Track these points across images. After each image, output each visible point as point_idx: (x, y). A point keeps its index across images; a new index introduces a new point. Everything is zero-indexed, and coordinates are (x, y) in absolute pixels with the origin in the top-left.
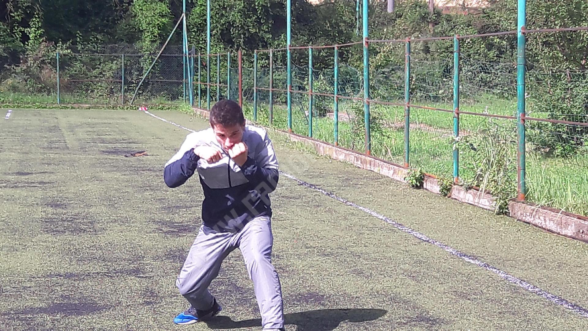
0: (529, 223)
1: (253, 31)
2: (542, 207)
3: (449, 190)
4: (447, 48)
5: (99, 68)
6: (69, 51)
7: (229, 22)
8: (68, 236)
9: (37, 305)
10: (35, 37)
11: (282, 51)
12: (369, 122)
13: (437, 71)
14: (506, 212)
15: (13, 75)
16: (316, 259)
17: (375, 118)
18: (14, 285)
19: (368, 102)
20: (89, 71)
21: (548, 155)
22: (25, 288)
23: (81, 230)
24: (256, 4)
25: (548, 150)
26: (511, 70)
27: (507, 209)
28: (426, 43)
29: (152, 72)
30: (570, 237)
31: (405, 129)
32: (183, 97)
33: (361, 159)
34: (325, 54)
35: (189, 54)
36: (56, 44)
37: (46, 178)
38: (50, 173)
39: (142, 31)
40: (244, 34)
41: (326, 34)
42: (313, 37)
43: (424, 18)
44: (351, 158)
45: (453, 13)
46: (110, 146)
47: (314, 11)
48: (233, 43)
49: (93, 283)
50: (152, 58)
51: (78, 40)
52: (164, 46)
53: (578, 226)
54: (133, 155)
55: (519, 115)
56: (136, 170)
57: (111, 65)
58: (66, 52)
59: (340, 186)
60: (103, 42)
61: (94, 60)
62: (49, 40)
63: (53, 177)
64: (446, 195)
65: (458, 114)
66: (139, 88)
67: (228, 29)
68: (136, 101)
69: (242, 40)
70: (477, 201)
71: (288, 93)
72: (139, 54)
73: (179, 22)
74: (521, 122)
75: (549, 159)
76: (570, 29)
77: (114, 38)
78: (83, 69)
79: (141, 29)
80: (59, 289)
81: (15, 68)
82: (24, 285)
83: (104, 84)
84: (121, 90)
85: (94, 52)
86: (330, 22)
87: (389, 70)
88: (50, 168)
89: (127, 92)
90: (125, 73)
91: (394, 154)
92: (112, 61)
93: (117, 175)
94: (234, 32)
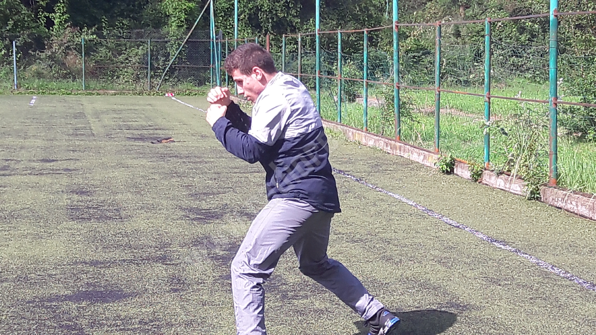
0: (560, 208)
1: (281, 15)
2: (575, 192)
3: (480, 175)
4: (478, 32)
5: (124, 54)
6: (95, 36)
7: (257, 7)
8: (94, 224)
9: (62, 293)
10: (60, 23)
11: (311, 35)
12: (399, 107)
13: (469, 55)
14: (537, 198)
15: (38, 61)
16: (345, 245)
17: (404, 103)
18: (39, 273)
19: (398, 87)
20: (115, 57)
21: (580, 139)
22: (50, 276)
23: (106, 217)
25: (580, 134)
26: (543, 54)
27: (539, 194)
28: (457, 27)
29: (179, 58)
31: (436, 113)
32: (210, 83)
33: (391, 144)
34: (354, 39)
35: (217, 39)
36: (81, 29)
37: (72, 165)
38: (75, 160)
39: (169, 16)
40: (273, 19)
41: (356, 18)
42: (342, 21)
44: (381, 144)
46: (136, 132)
48: (261, 28)
49: (119, 271)
50: (178, 43)
51: (104, 25)
52: (191, 32)
54: (160, 142)
55: (552, 99)
56: (163, 157)
57: (137, 51)
58: (91, 37)
59: (369, 172)
60: (129, 28)
61: (120, 45)
62: (74, 25)
63: (79, 164)
64: (476, 181)
65: (489, 98)
66: (166, 74)
67: (256, 14)
68: (162, 86)
69: (270, 25)
70: (508, 186)
71: (317, 78)
72: (166, 39)
73: (206, 6)
74: (553, 107)
75: (581, 144)
77: (140, 23)
78: (109, 54)
79: (168, 14)
80: (84, 276)
81: (40, 54)
82: (49, 272)
83: (130, 70)
84: (147, 75)
85: (120, 37)
86: (359, 6)
87: (419, 55)
88: (76, 155)
89: (153, 78)
90: (151, 58)
91: (424, 140)
92: (138, 46)
93: (144, 162)
94: (262, 16)
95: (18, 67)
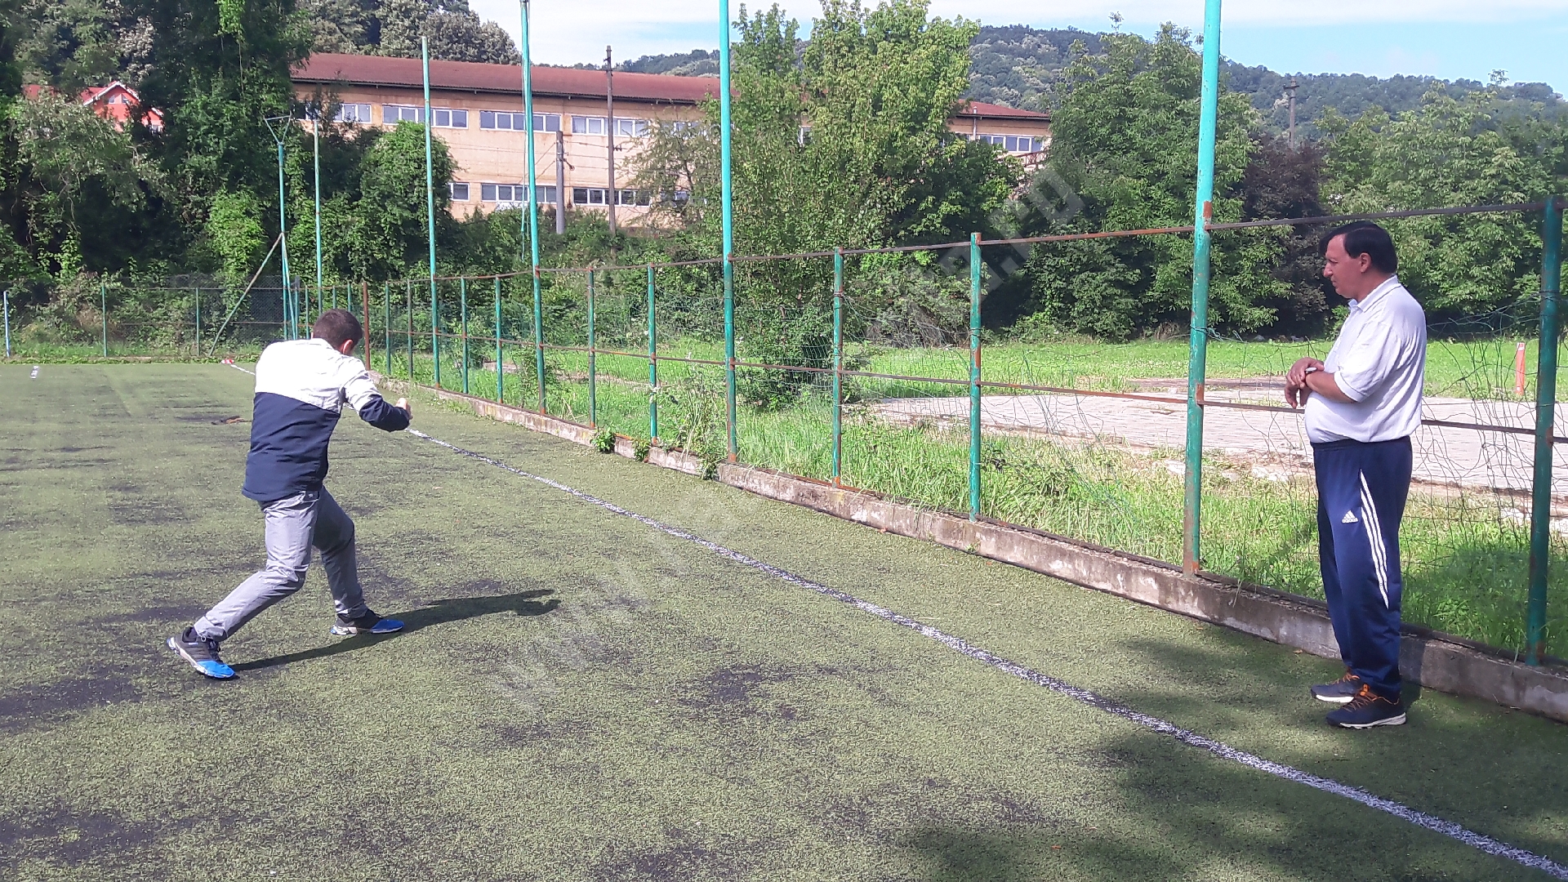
0: (741, 488)
1: (379, 256)
2: (756, 468)
3: (645, 453)
4: (634, 280)
5: (161, 307)
6: (119, 284)
7: (346, 245)
8: (149, 527)
9: (122, 612)
10: (70, 267)
11: (420, 283)
12: (544, 373)
14: (714, 477)
15: (38, 318)
16: (486, 541)
17: (550, 367)
18: (86, 589)
19: (542, 347)
20: (148, 311)
21: (762, 409)
22: (102, 591)
23: (166, 519)
24: (382, 221)
25: (760, 403)
26: (716, 306)
27: (716, 472)
28: (608, 273)
29: (239, 312)
30: (789, 502)
31: (589, 381)
33: (534, 419)
34: (477, 287)
35: (292, 287)
36: (100, 275)
37: (106, 455)
38: (109, 447)
39: (223, 256)
40: (367, 260)
41: (478, 261)
42: (460, 262)
43: (604, 242)
44: (521, 418)
45: (640, 236)
46: (188, 410)
47: (461, 232)
48: (352, 273)
49: (193, 582)
50: (238, 292)
51: (132, 269)
52: (255, 277)
53: (798, 488)
54: (224, 422)
55: (727, 358)
56: (231, 441)
57: (180, 303)
58: (113, 285)
59: (509, 454)
60: (167, 272)
61: (154, 296)
62: (91, 269)
63: (113, 453)
64: (641, 460)
65: (655, 360)
66: (221, 334)
67: (345, 255)
68: (216, 350)
69: (364, 268)
70: (679, 465)
71: (434, 337)
72: (220, 288)
73: (276, 244)
74: (731, 368)
75: (763, 414)
76: (783, 256)
77: (183, 265)
78: (139, 308)
79: (222, 253)
80: (149, 591)
81: (41, 308)
82: (101, 587)
83: (170, 329)
84: (195, 336)
85: (154, 285)
86: (482, 246)
87: (562, 308)
88: (108, 442)
89: (204, 339)
90: (200, 312)
91: (576, 413)
92: (182, 297)
93: (205, 448)
94: (353, 258)
95: (11, 327)
